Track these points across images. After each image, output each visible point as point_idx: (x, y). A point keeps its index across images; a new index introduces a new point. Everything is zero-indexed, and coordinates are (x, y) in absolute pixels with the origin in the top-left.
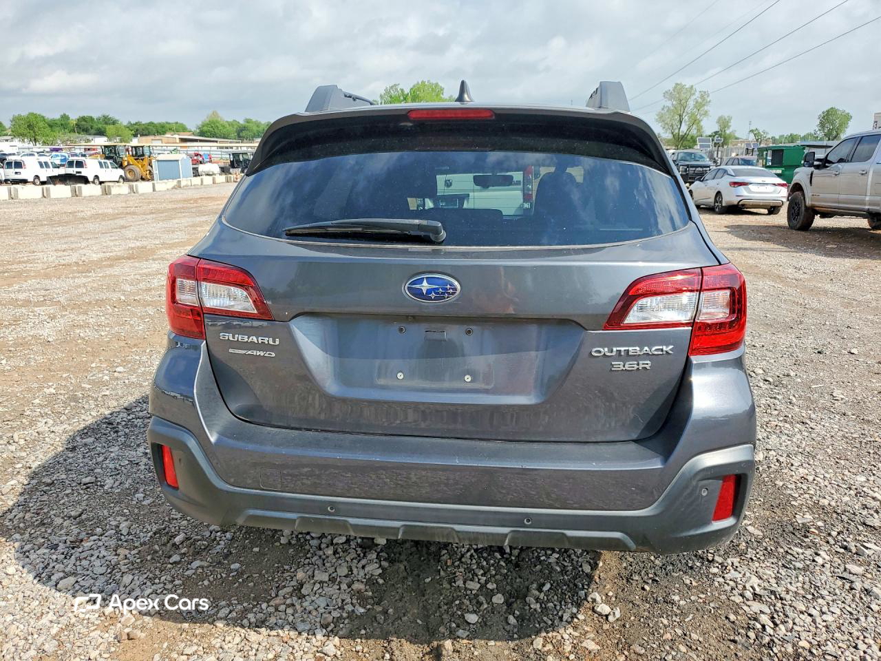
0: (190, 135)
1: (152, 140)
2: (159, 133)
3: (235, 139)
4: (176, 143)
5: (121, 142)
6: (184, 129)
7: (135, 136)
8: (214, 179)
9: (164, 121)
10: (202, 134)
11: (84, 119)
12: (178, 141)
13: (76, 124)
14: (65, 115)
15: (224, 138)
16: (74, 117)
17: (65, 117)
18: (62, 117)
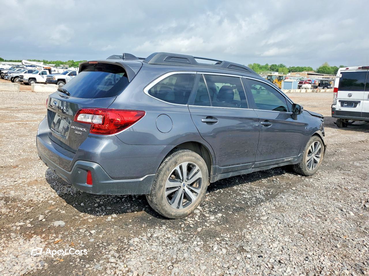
0: (313, 72)
1: (296, 74)
2: (300, 71)
3: (333, 74)
4: (305, 75)
5: (283, 74)
6: (311, 70)
7: (289, 72)
8: (306, 91)
9: (304, 66)
10: (318, 72)
11: (273, 65)
12: (306, 74)
13: (270, 67)
14: (267, 64)
15: (328, 74)
16: (270, 65)
17: (267, 65)
18: (266, 65)
